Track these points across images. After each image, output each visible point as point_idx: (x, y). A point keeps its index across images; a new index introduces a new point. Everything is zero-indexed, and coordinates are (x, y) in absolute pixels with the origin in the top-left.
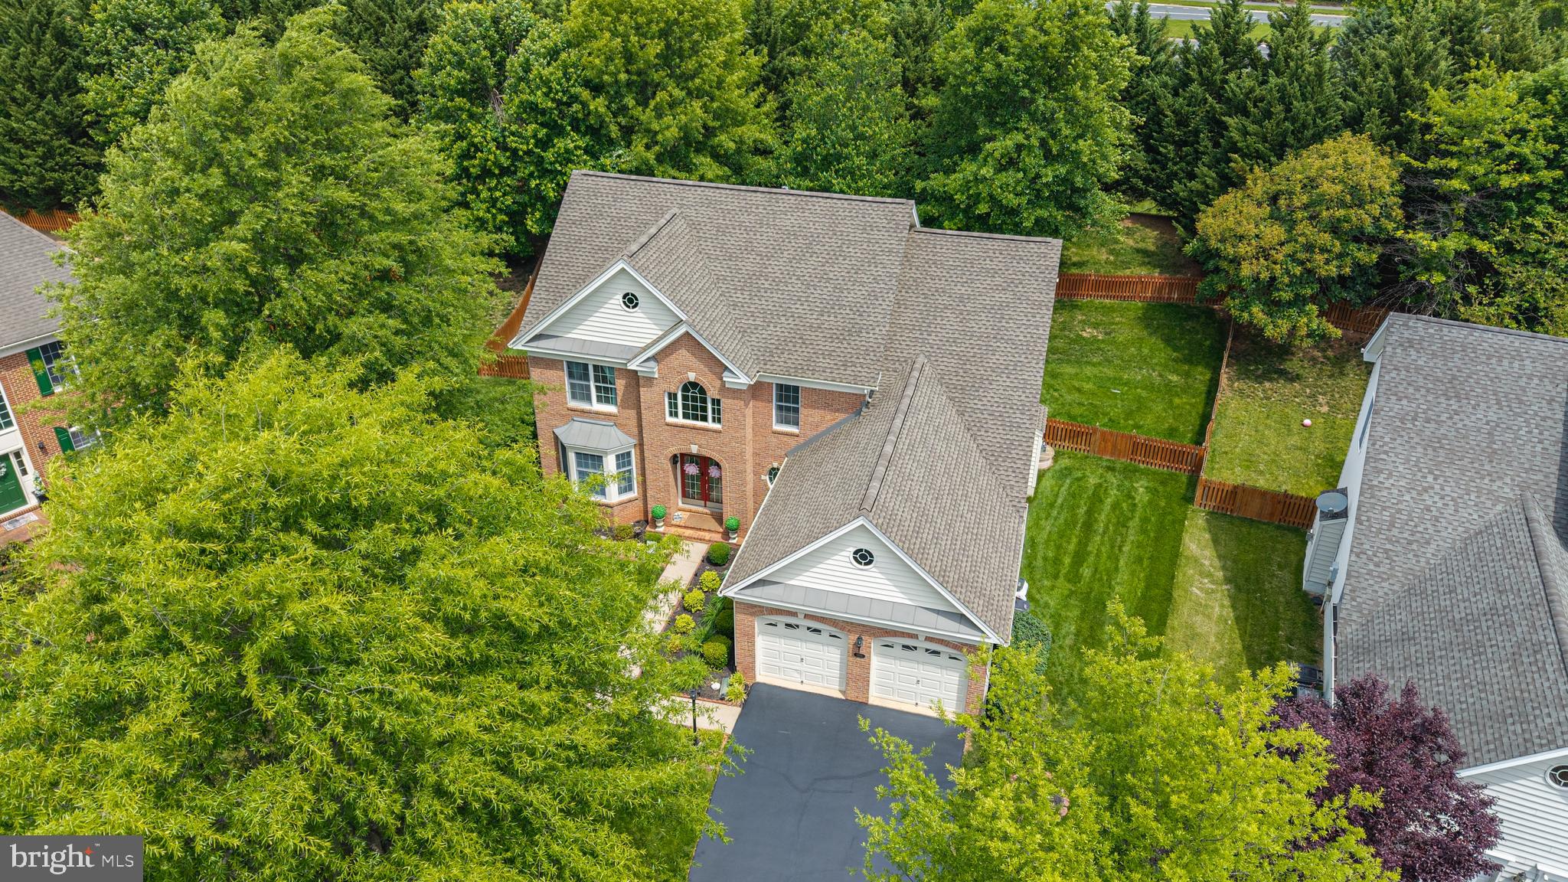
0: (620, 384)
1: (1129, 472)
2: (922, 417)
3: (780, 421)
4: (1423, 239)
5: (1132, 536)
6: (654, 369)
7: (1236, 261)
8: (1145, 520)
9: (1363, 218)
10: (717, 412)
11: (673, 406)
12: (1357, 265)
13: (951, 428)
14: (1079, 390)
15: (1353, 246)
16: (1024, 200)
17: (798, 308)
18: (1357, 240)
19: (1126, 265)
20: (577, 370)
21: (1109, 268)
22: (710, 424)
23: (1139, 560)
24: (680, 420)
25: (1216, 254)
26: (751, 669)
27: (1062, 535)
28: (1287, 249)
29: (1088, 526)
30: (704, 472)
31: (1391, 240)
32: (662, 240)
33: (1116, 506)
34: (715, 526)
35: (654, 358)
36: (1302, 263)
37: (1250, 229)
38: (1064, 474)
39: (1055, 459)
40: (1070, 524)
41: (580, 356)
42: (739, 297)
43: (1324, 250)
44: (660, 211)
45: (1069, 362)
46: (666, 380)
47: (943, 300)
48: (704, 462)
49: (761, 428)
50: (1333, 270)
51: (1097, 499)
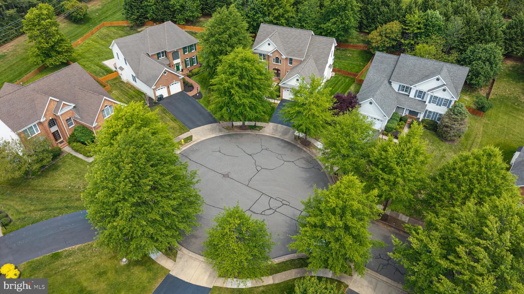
0: (266, 57)
1: (347, 77)
2: (309, 63)
3: (290, 64)
4: (403, 41)
5: (343, 86)
6: (271, 55)
7: (373, 43)
8: (346, 84)
9: (393, 36)
10: (280, 62)
11: (274, 61)
12: (393, 45)
13: (314, 66)
14: (344, 65)
15: (392, 41)
16: (336, 30)
17: (293, 47)
18: (392, 40)
19: (359, 43)
20: (260, 55)
21: (356, 43)
22: (279, 64)
23: (342, 89)
24: (275, 63)
25: (370, 41)
26: (282, 97)
27: (332, 85)
28: (381, 41)
29: (336, 84)
30: (278, 72)
31: (398, 41)
32: (274, 35)
33: (342, 82)
34: (278, 80)
35: (272, 53)
36: (383, 44)
37: (375, 37)
38: (335, 77)
39: (335, 74)
40: (334, 84)
41: (261, 52)
42: (285, 45)
43: (387, 42)
44: (274, 31)
45: (344, 60)
46: (273, 57)
47: (316, 46)
48: (278, 70)
49: (286, 65)
50: (388, 45)
51: (339, 81)
